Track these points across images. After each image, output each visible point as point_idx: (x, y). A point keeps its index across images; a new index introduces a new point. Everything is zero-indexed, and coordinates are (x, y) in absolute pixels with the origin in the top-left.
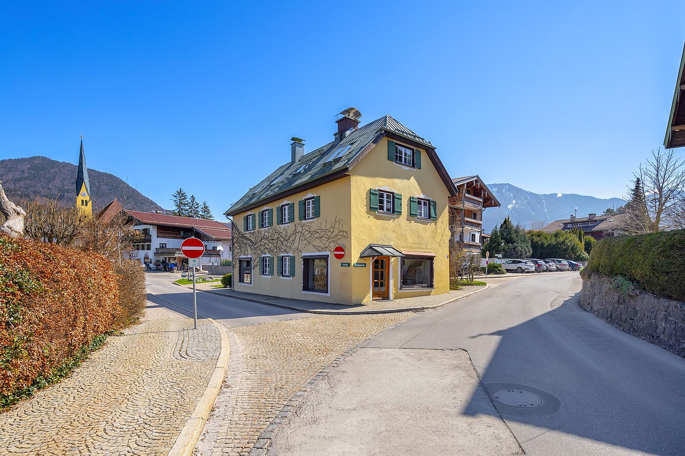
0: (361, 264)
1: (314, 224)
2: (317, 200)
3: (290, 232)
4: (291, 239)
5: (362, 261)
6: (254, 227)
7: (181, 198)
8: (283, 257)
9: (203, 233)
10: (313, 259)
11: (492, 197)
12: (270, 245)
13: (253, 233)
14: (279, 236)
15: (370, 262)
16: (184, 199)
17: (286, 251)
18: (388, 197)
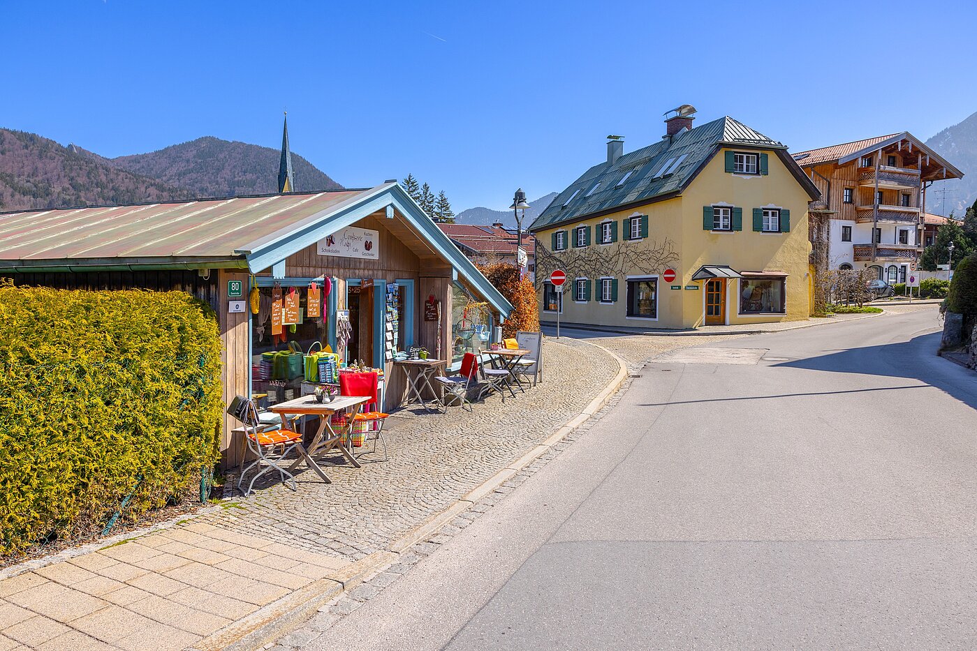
0: (692, 286)
1: (642, 244)
2: (644, 220)
3: (611, 253)
4: (613, 260)
5: (694, 283)
6: (566, 246)
7: (411, 189)
8: (602, 279)
9: (463, 246)
10: (639, 281)
11: (942, 164)
12: (587, 266)
13: (565, 253)
14: (599, 257)
15: (703, 285)
16: (414, 190)
17: (606, 274)
18: (725, 212)
